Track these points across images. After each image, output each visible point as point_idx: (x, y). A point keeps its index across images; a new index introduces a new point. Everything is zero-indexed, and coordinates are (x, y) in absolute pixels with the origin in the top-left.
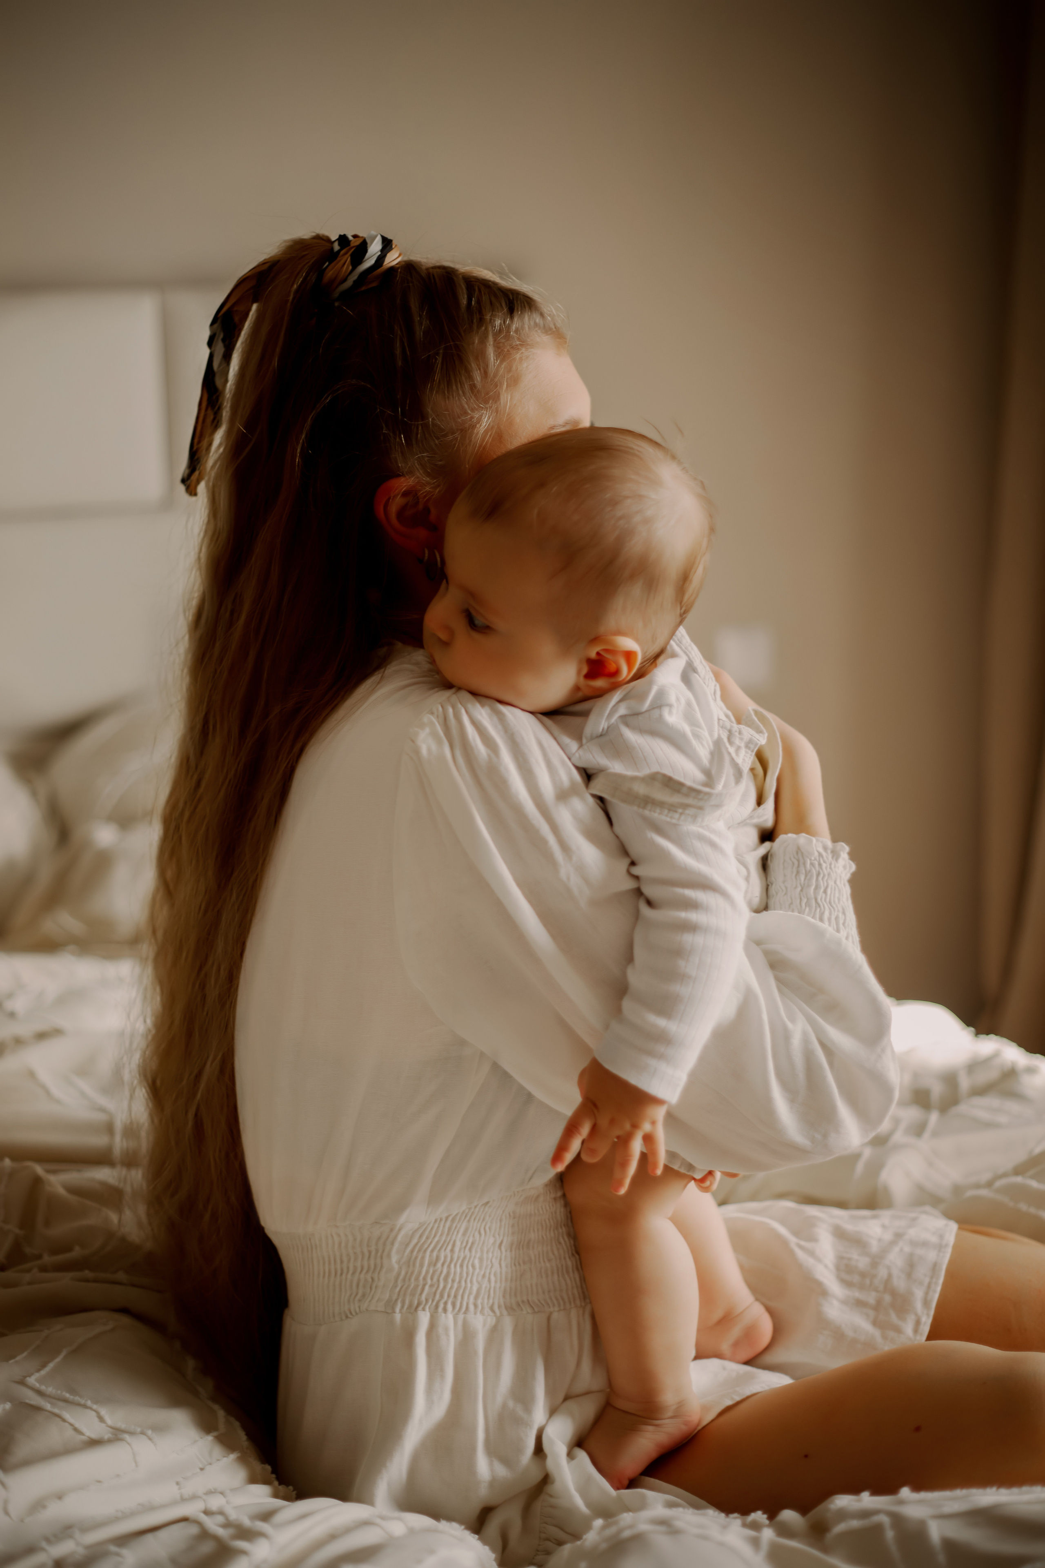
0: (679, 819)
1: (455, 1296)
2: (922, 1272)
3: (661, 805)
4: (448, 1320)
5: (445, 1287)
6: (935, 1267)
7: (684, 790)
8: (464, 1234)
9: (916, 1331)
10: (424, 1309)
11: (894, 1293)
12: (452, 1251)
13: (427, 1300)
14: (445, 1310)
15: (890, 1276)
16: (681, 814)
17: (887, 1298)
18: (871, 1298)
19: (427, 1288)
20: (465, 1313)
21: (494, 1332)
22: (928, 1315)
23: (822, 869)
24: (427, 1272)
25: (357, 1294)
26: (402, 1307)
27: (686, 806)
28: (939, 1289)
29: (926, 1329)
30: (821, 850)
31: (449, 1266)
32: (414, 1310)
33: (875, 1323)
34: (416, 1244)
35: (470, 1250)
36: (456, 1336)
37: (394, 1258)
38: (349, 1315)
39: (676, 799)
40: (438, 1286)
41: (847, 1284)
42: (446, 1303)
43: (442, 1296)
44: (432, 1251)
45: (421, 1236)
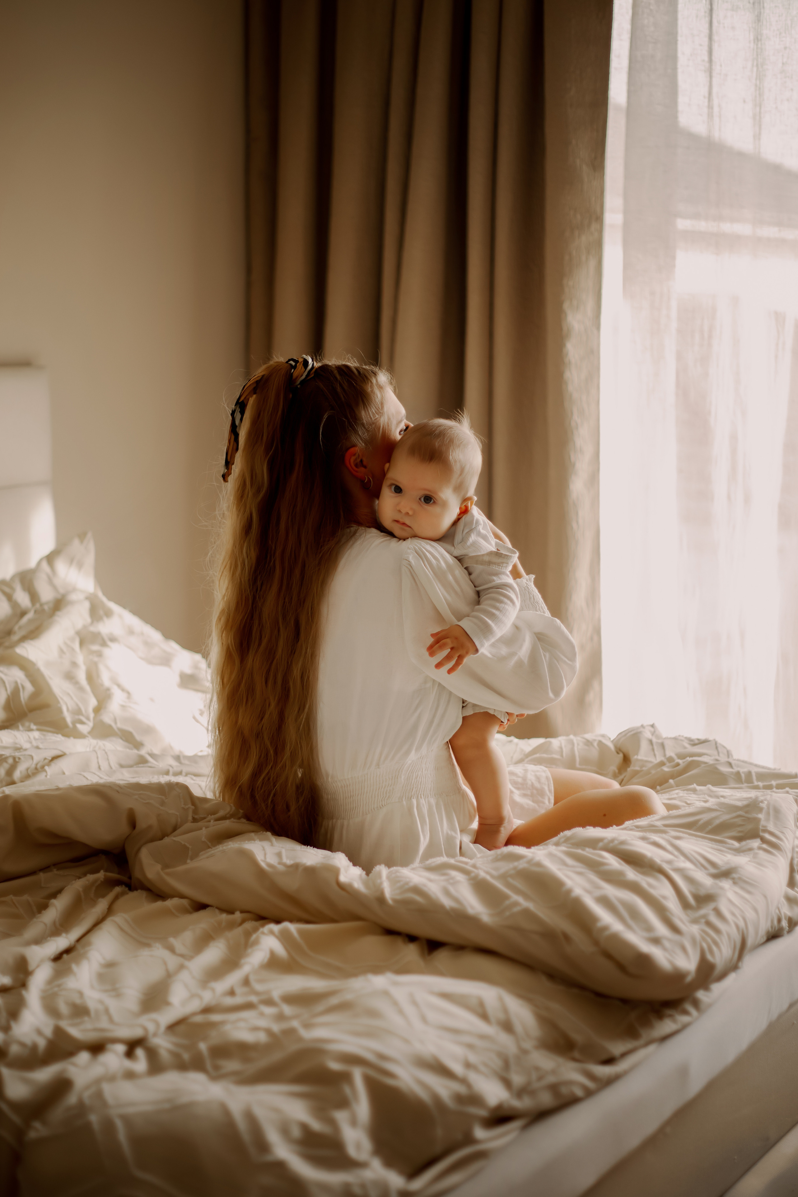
0: (501, 569)
1: (424, 791)
2: (543, 780)
3: (495, 563)
4: (423, 801)
5: (420, 788)
6: (547, 778)
7: (503, 556)
8: (425, 764)
9: (549, 802)
10: (414, 798)
11: (537, 789)
12: (422, 772)
13: (414, 795)
14: (421, 797)
15: (532, 783)
16: (502, 566)
17: (535, 792)
18: (529, 792)
19: (414, 789)
20: (428, 798)
21: (437, 804)
22: (552, 795)
23: (529, 589)
24: (414, 782)
25: (386, 796)
26: (405, 798)
27: (503, 563)
28: (552, 785)
29: (553, 801)
30: (526, 582)
31: (421, 778)
32: (410, 799)
33: (533, 801)
34: (410, 770)
35: (427, 771)
36: (426, 807)
37: (403, 777)
38: (382, 807)
39: (500, 560)
40: (418, 787)
41: (518, 789)
42: (421, 795)
43: (419, 792)
44: (416, 772)
45: (412, 766)
